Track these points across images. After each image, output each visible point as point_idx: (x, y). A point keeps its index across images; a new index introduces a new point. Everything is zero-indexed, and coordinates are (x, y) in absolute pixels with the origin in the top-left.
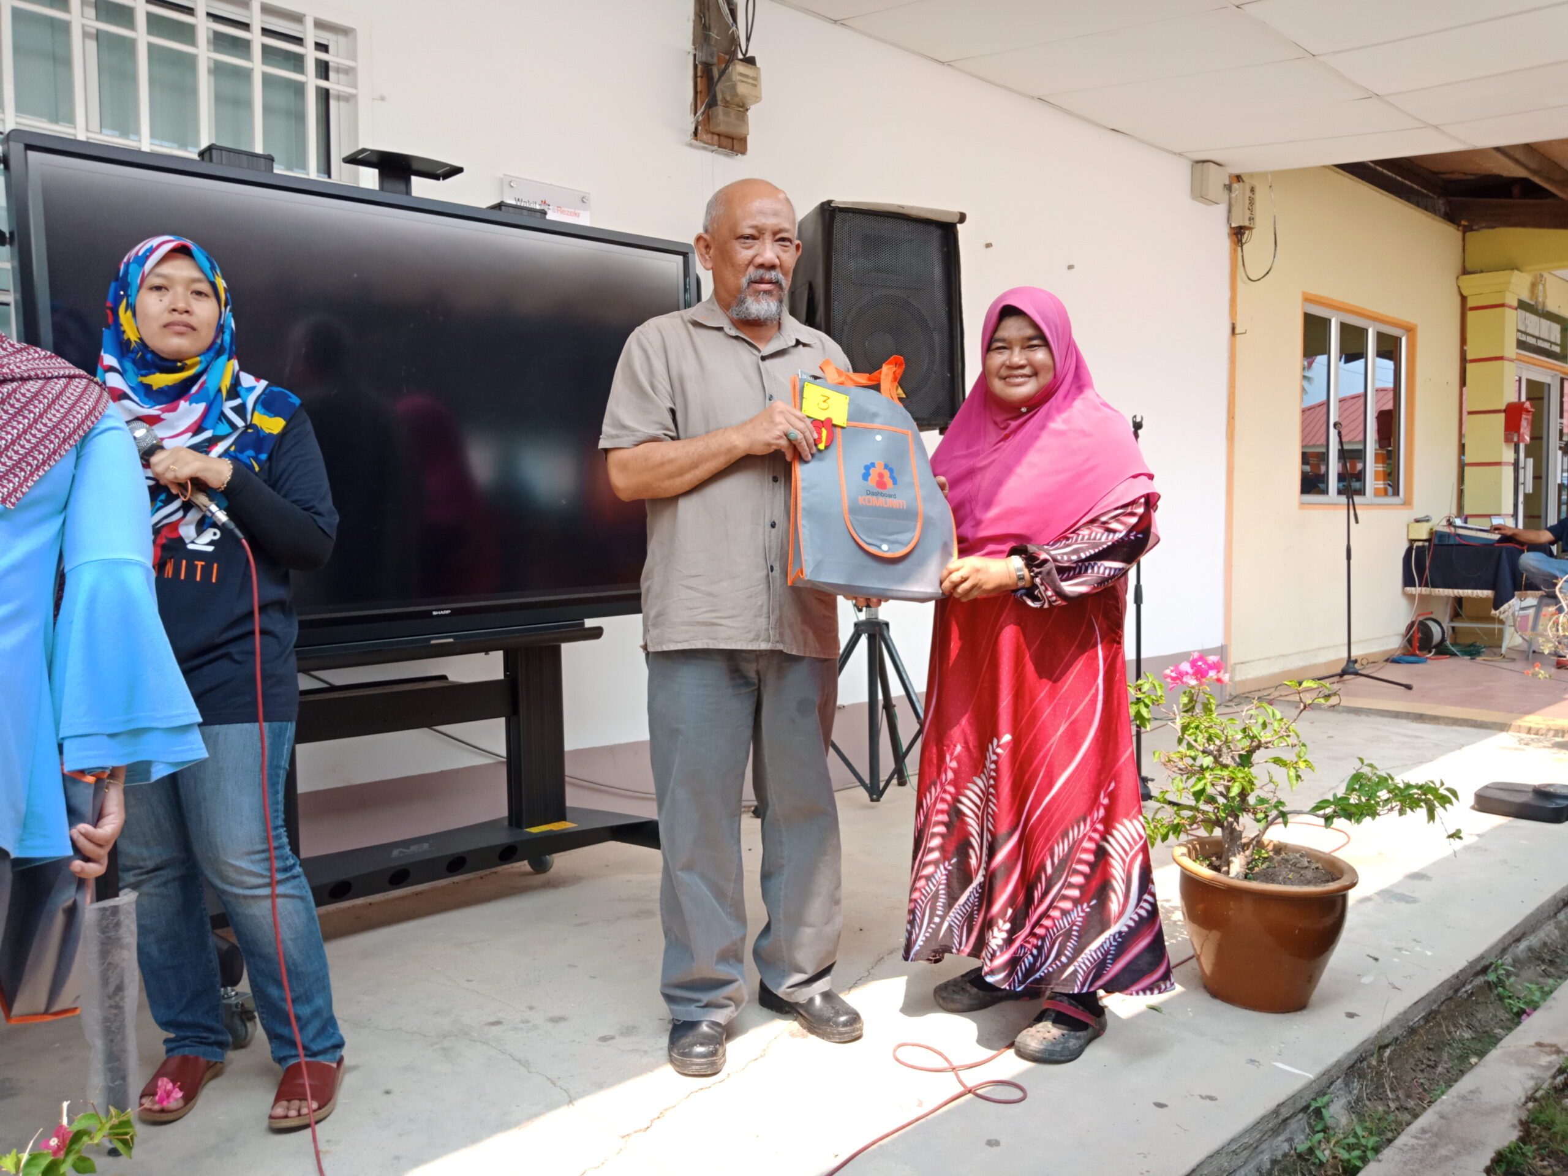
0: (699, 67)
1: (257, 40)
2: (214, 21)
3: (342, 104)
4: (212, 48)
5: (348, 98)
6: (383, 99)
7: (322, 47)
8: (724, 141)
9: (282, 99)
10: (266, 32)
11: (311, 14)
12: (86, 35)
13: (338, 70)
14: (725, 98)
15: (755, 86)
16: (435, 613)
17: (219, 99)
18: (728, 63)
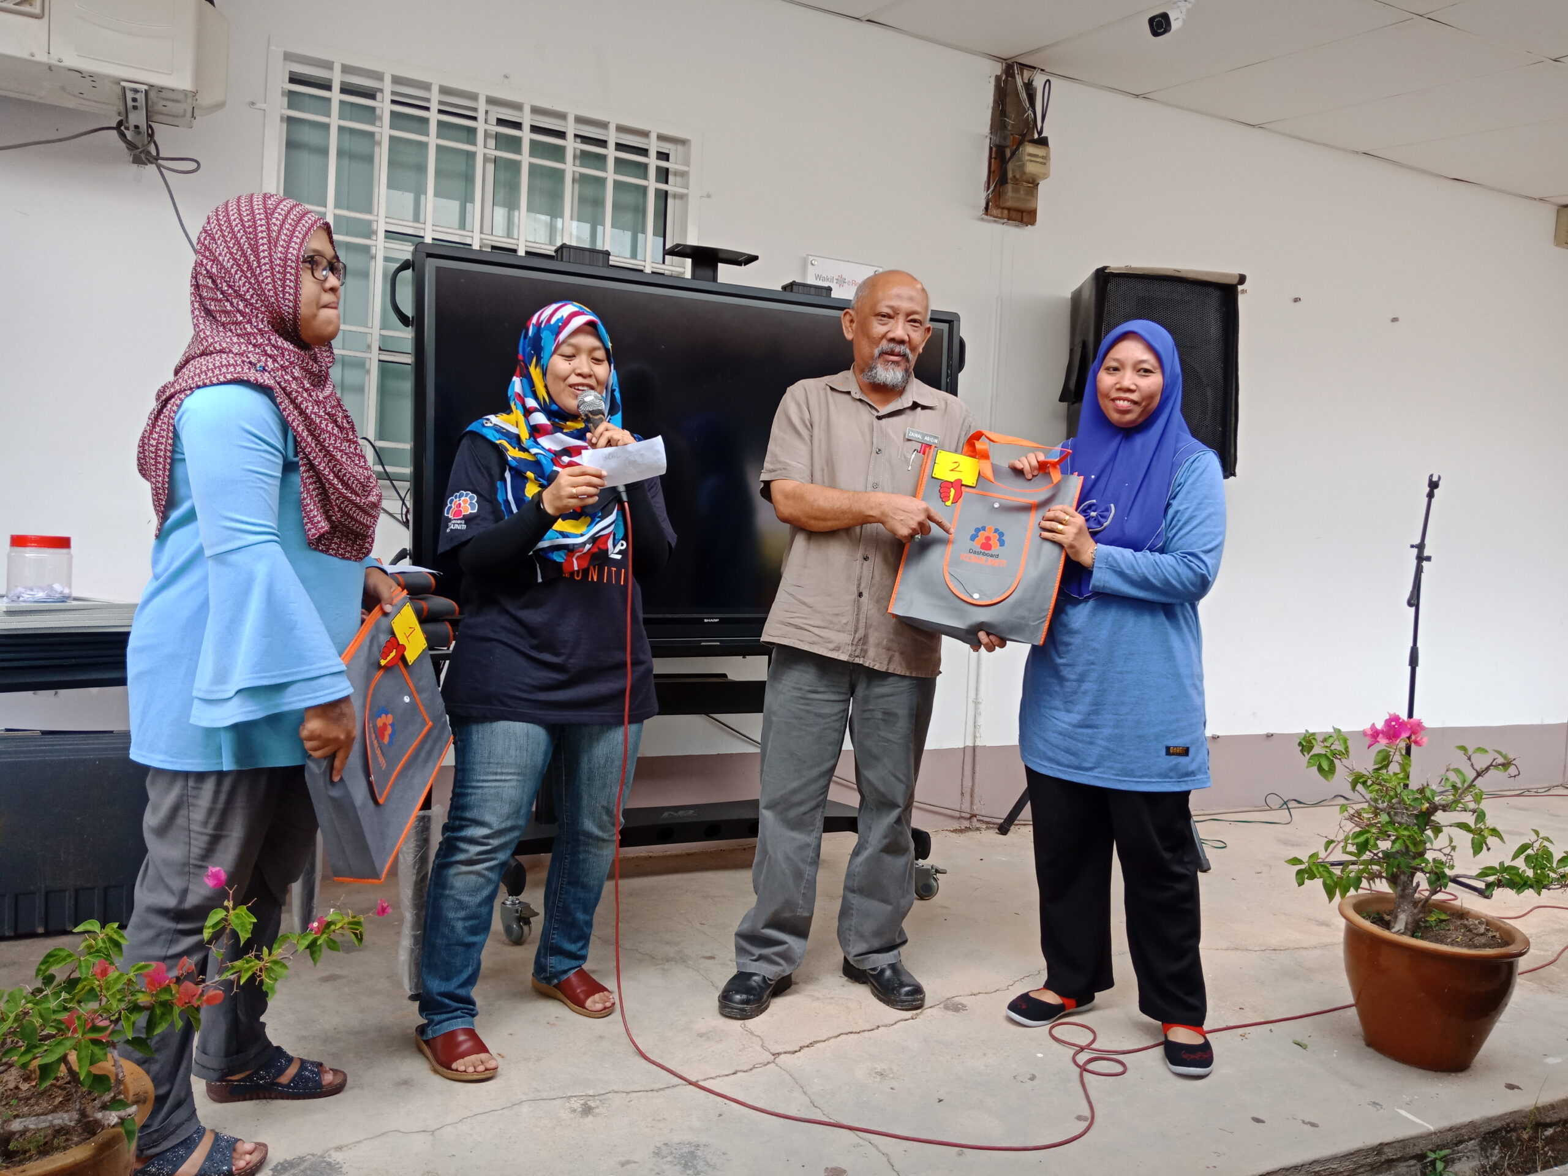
0: (994, 149)
1: (611, 153)
2: (582, 142)
3: (678, 201)
4: (578, 162)
5: (682, 197)
6: (709, 196)
7: (663, 156)
8: (1013, 214)
9: (629, 199)
10: (619, 147)
11: (655, 130)
12: (486, 159)
13: (676, 174)
14: (1014, 177)
15: (1045, 164)
16: (706, 621)
17: (582, 200)
18: (1020, 143)
